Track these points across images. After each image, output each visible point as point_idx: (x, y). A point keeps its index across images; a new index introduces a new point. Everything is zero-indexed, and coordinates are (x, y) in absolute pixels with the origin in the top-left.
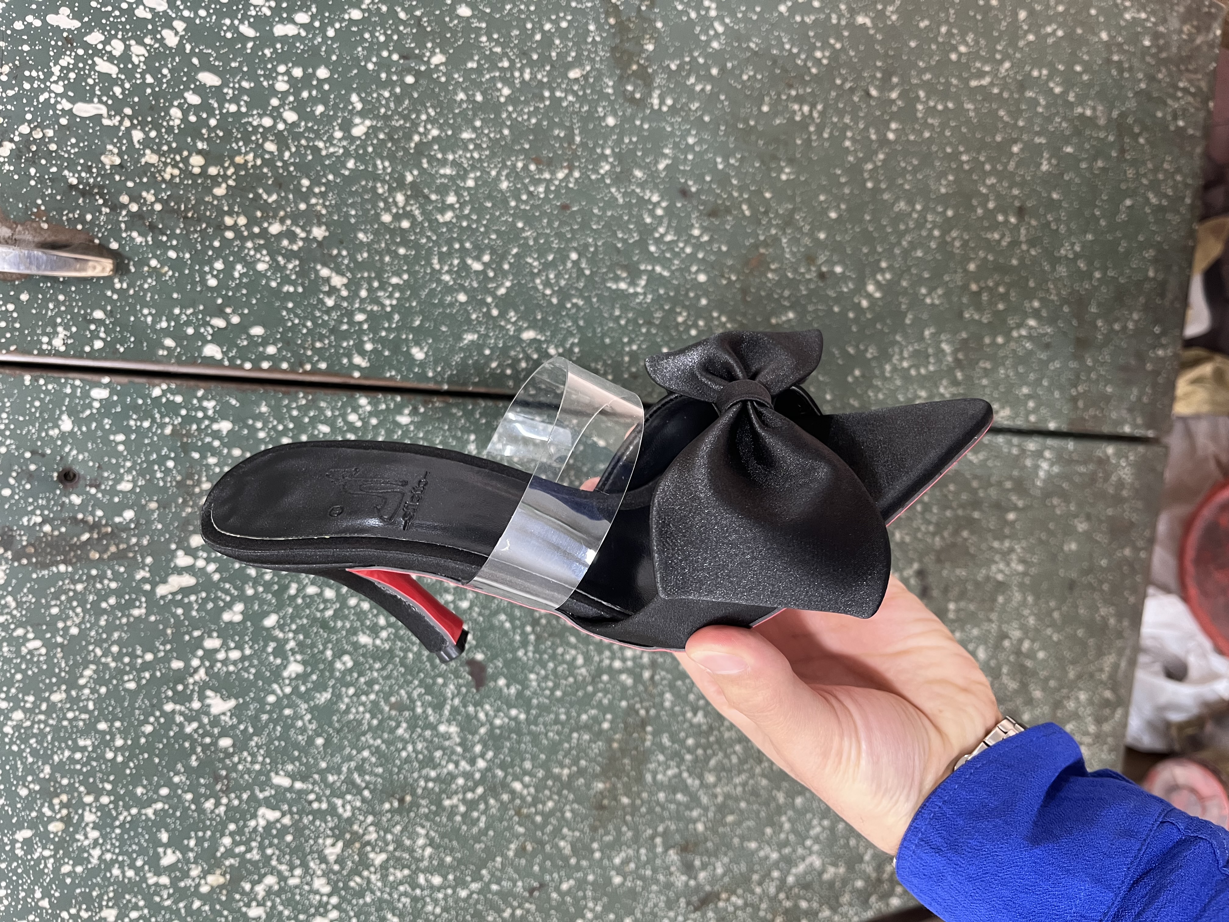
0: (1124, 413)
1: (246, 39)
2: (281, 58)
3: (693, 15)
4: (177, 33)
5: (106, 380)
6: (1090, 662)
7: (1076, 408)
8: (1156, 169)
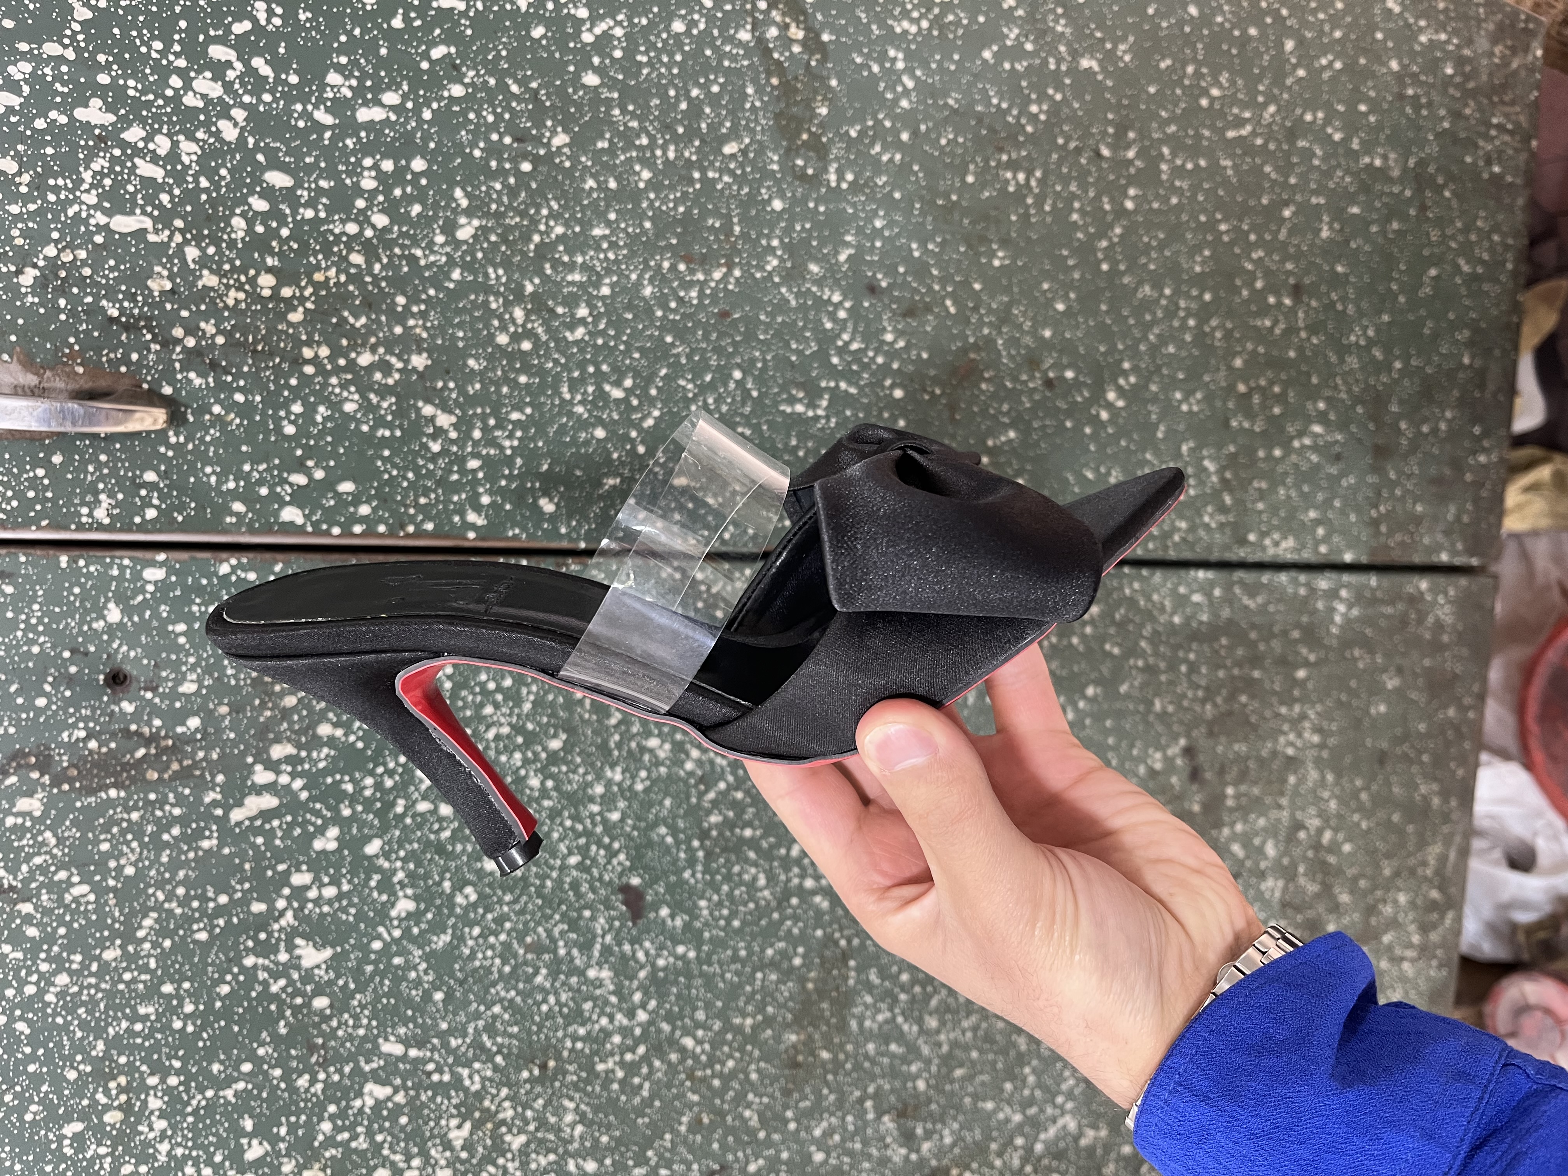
0: (1440, 537)
1: (321, 128)
2: (366, 149)
3: (876, 68)
4: (236, 125)
5: (161, 557)
6: (1410, 855)
7: (1377, 533)
8: (1466, 230)
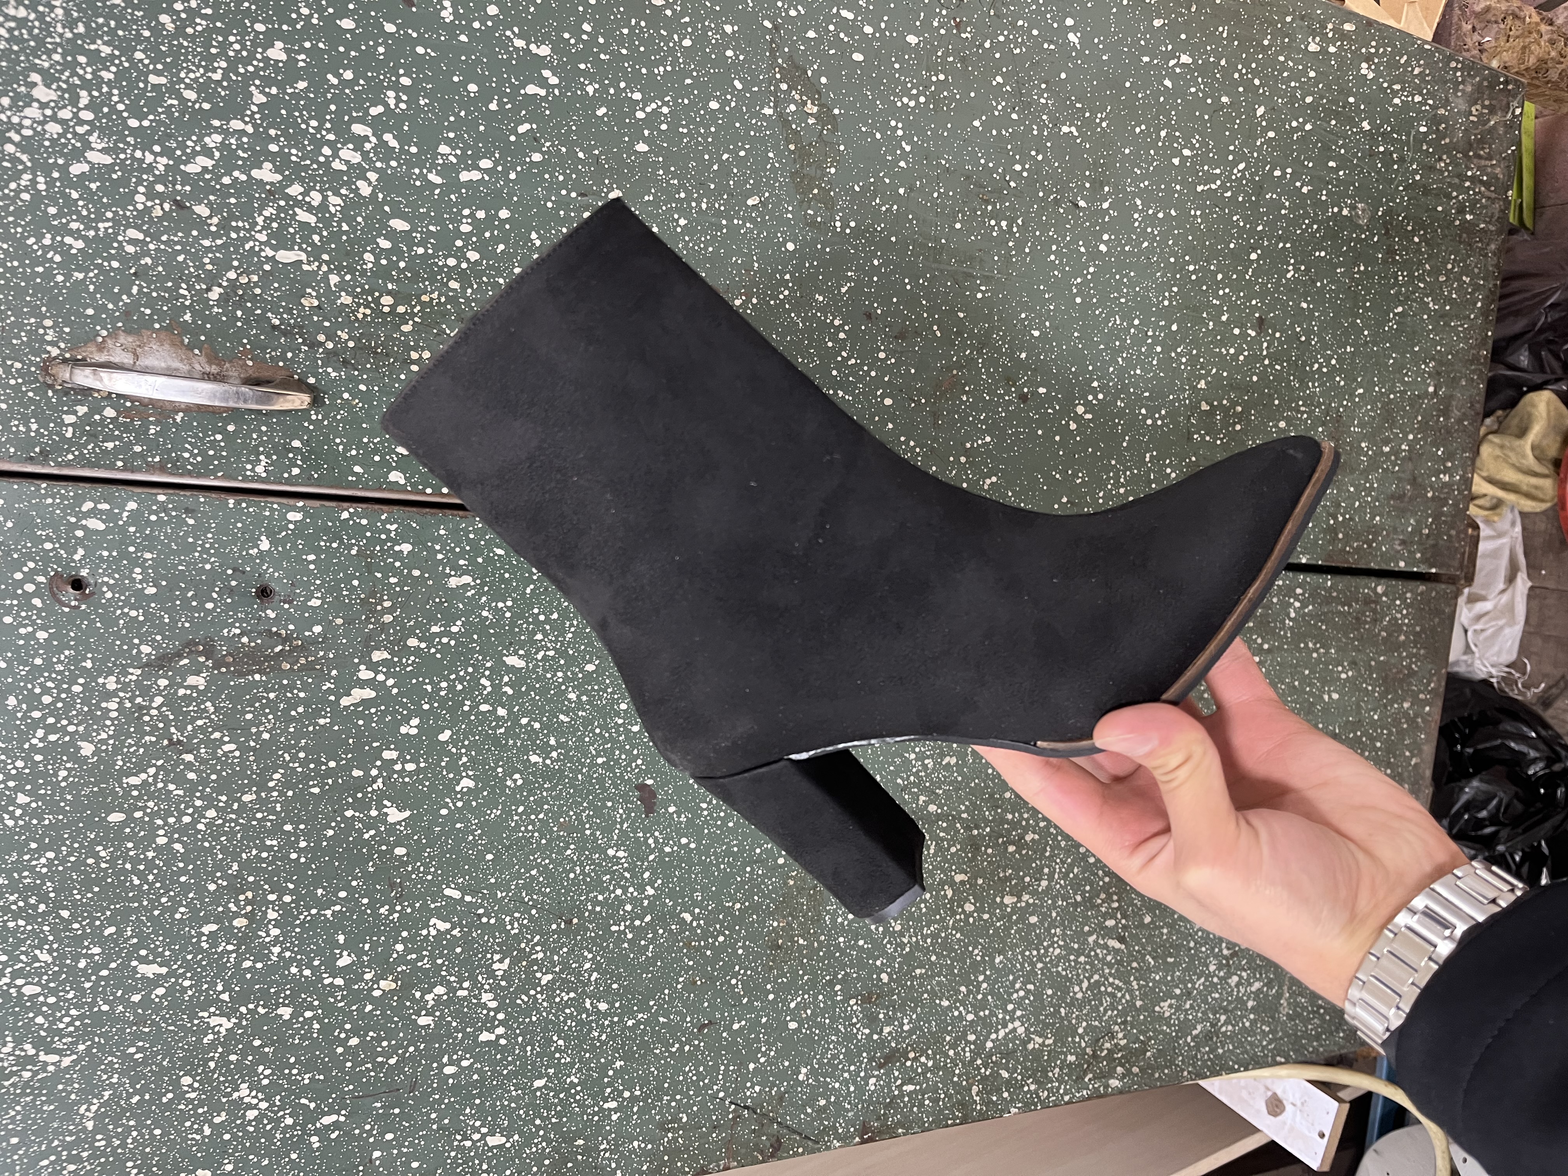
0: (1398, 546)
1: (433, 186)
2: (465, 202)
3: (879, 135)
4: (370, 184)
5: (300, 503)
7: (1334, 539)
